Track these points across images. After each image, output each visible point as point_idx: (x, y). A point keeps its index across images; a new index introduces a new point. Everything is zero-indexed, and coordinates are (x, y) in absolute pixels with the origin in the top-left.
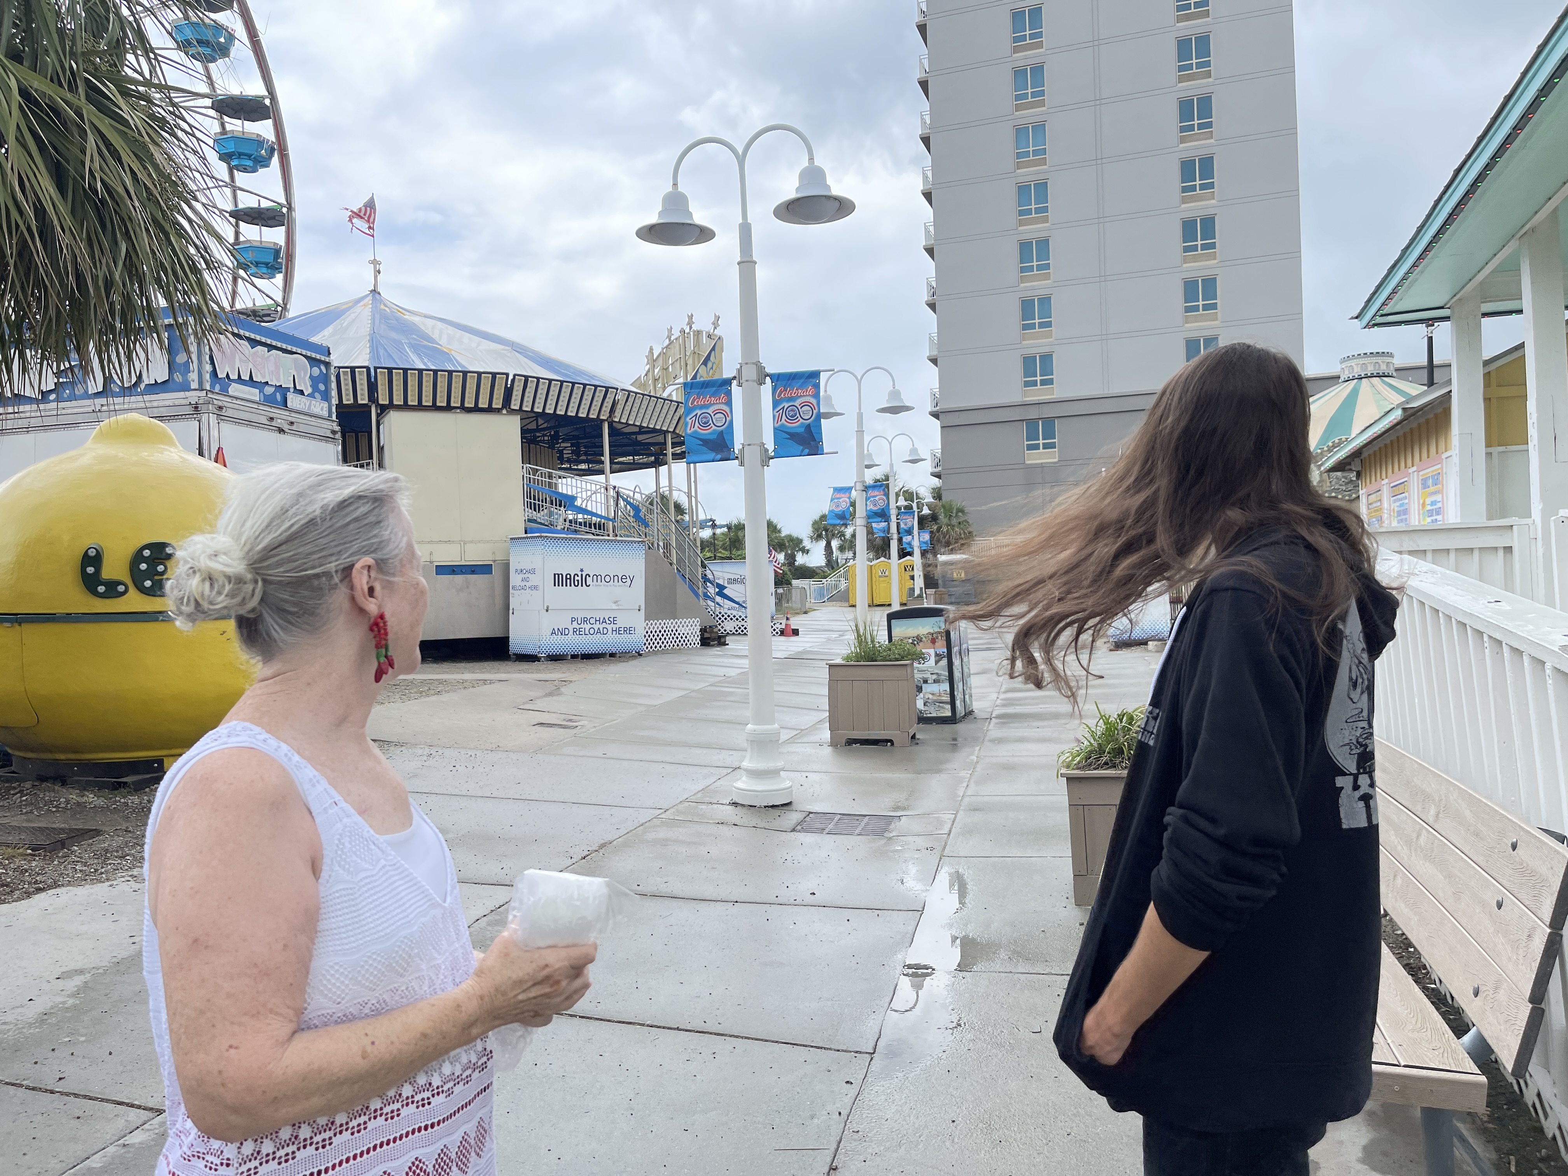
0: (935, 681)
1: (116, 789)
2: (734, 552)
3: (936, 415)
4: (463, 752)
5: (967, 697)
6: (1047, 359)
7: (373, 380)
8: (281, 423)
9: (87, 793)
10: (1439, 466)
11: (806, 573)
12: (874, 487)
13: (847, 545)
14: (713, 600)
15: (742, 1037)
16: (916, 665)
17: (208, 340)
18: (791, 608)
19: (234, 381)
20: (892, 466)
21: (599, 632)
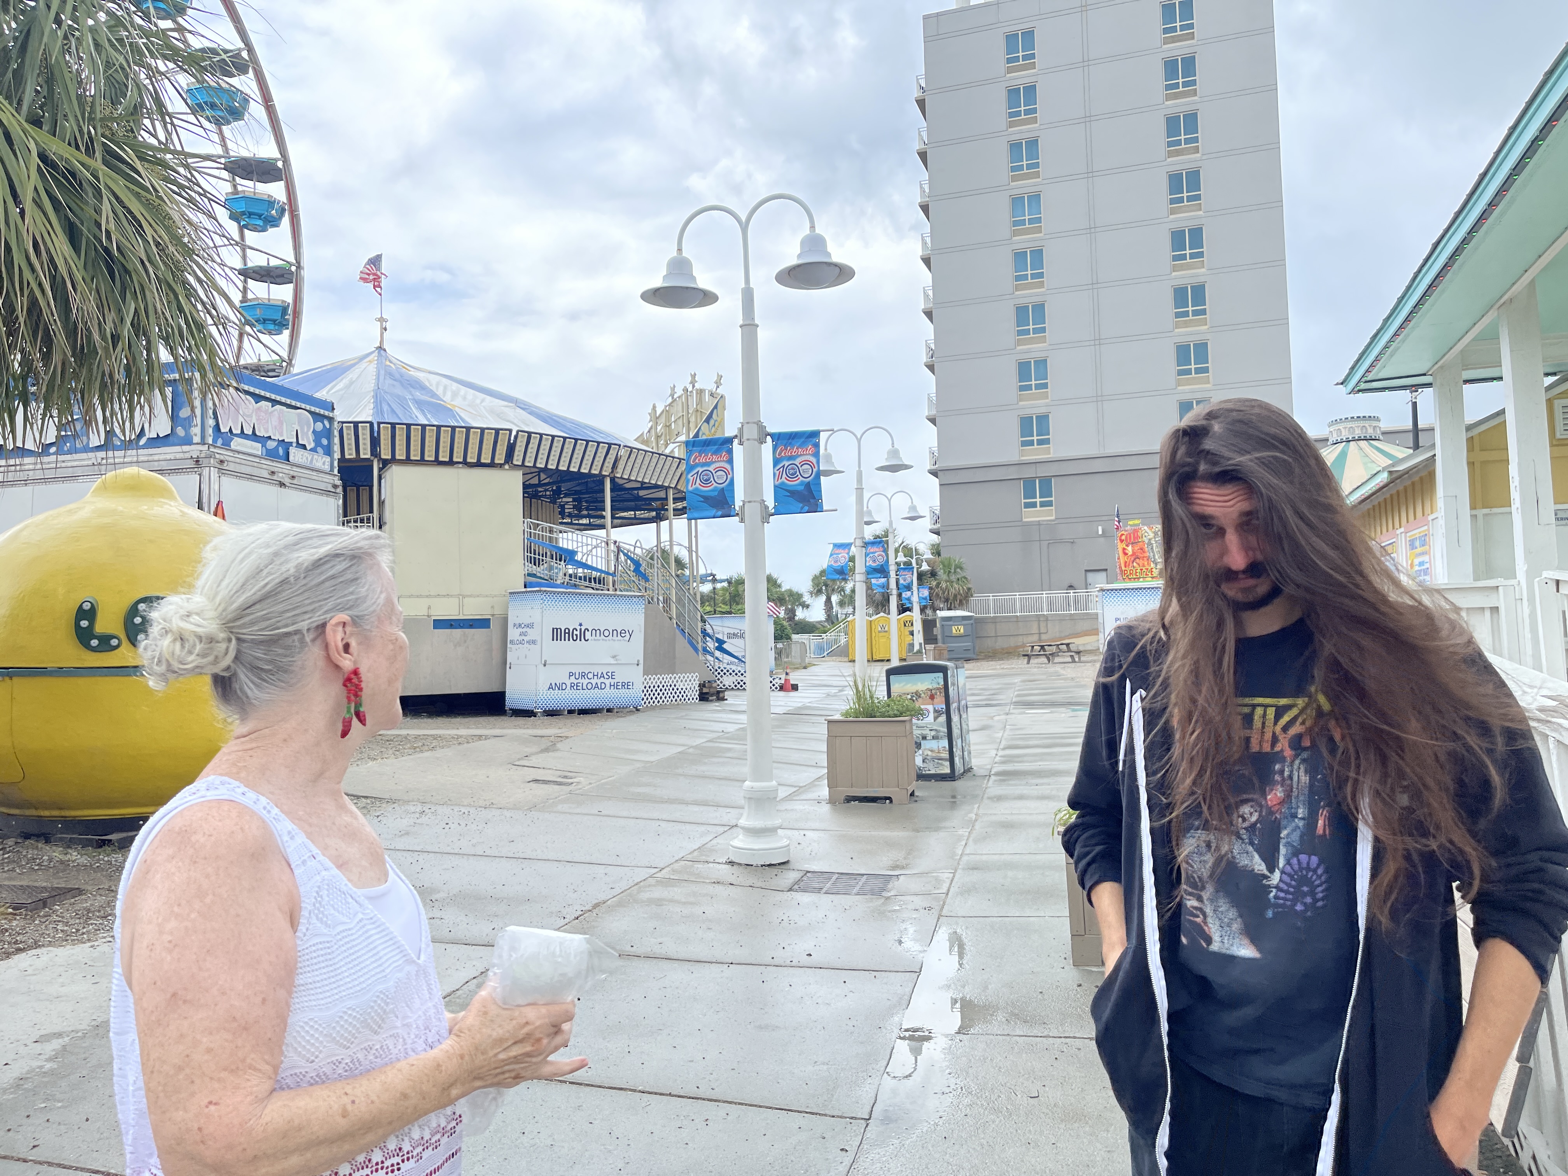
0: (934, 738)
1: (101, 847)
2: (734, 607)
3: (934, 473)
4: (456, 809)
5: (966, 753)
6: (1043, 419)
7: (376, 435)
8: (283, 478)
9: (70, 851)
10: (1426, 528)
11: (806, 628)
12: (873, 543)
13: (846, 600)
14: (712, 654)
15: (735, 1103)
16: (914, 721)
17: (212, 395)
18: (791, 663)
19: (236, 435)
20: (891, 523)
21: (597, 687)
